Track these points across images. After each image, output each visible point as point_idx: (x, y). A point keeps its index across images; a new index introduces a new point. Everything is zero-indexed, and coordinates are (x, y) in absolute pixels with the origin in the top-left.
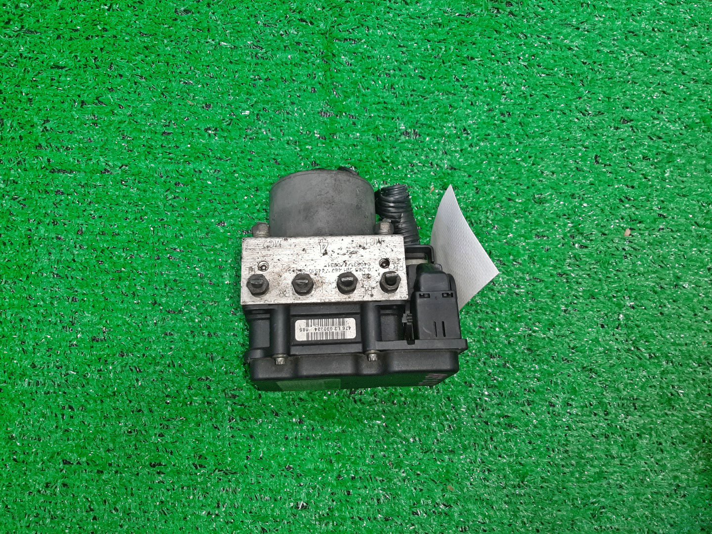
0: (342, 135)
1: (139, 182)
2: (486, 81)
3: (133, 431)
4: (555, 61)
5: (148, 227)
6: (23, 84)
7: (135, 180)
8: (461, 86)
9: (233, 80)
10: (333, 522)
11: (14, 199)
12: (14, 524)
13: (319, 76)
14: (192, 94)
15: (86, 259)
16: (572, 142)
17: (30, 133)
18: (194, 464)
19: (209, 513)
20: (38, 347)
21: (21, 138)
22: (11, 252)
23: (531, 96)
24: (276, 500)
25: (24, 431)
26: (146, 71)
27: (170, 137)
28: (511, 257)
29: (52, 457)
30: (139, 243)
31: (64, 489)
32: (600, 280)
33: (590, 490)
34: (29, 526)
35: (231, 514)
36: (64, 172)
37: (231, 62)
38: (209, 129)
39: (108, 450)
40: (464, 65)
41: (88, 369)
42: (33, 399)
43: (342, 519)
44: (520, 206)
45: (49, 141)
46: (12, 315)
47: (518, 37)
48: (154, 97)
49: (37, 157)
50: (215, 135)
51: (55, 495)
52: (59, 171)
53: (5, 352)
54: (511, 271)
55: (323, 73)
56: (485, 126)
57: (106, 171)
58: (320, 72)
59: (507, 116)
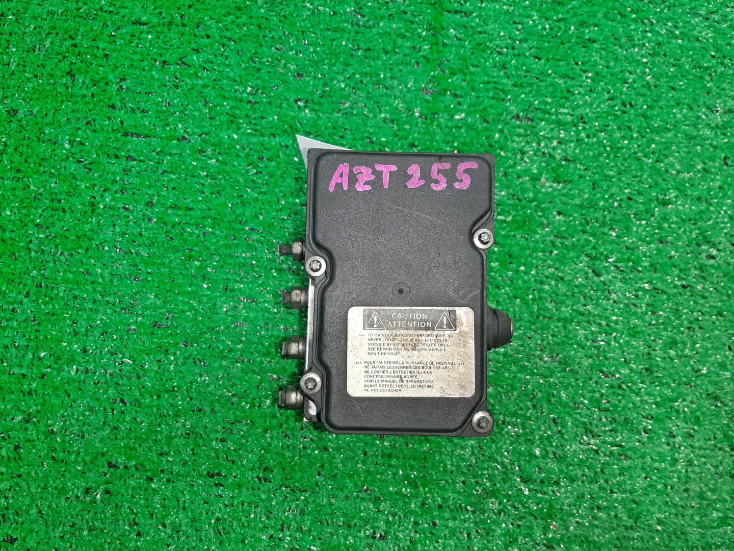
0: (446, 116)
1: (219, 153)
2: (607, 67)
3: (191, 434)
4: (682, 52)
5: (225, 203)
6: (100, 39)
7: (215, 151)
8: (581, 70)
9: (330, 49)
11: (80, 162)
12: (47, 533)
13: (425, 49)
14: (283, 61)
15: (154, 234)
16: (699, 141)
17: (104, 90)
18: (258, 477)
19: (271, 537)
20: (91, 330)
21: (93, 95)
22: (71, 220)
23: (655, 86)
24: (349, 526)
25: (66, 425)
26: (235, 33)
27: (257, 106)
28: (631, 264)
29: (96, 458)
30: (215, 220)
31: (106, 496)
32: (728, 296)
33: (712, 538)
34: (62, 537)
35: (296, 539)
36: (138, 136)
37: (328, 29)
38: (300, 100)
39: (161, 454)
40: (584, 47)
41: (147, 358)
42: (80, 389)
44: (641, 206)
45: (124, 101)
46: (65, 291)
47: (643, 23)
48: (242, 62)
49: (109, 119)
50: (306, 107)
51: (95, 503)
52: (132, 135)
53: (54, 333)
54: (630, 278)
55: (429, 46)
56: (605, 115)
57: (184, 138)
58: (427, 45)
59: (629, 106)
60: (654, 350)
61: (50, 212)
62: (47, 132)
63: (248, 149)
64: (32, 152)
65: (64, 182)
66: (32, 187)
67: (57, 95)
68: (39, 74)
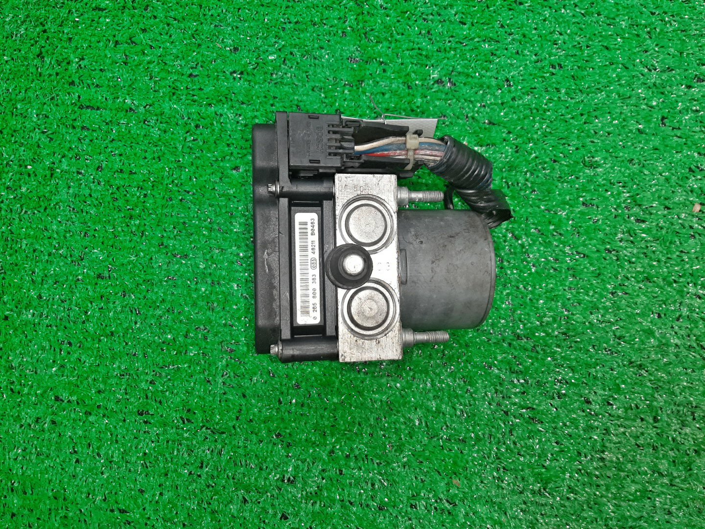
0: (371, 82)
1: (161, 123)
3: (125, 374)
4: (618, 10)
5: (164, 168)
6: (65, 24)
7: (157, 120)
8: (506, 32)
9: (262, 23)
10: (321, 502)
11: (43, 133)
13: (351, 20)
15: (101, 195)
16: (633, 101)
17: (66, 70)
18: (181, 418)
19: (191, 473)
20: (45, 279)
21: (57, 74)
22: (34, 183)
23: (587, 47)
24: (261, 469)
25: (23, 361)
26: (179, 13)
27: (196, 79)
28: (552, 227)
29: (45, 392)
30: (154, 183)
31: (53, 426)
33: (628, 511)
34: (16, 459)
35: (213, 477)
36: (92, 108)
37: (263, 5)
38: (235, 72)
39: (99, 392)
40: (510, 9)
41: (90, 305)
42: (35, 331)
43: (331, 500)
44: (566, 168)
45: (82, 78)
46: (27, 245)
48: (184, 39)
49: (69, 94)
50: (240, 78)
51: (43, 431)
52: (88, 107)
53: (16, 281)
54: (550, 242)
55: (355, 17)
56: (532, 77)
57: (131, 109)
58: (352, 15)
59: (557, 68)
60: (572, 314)
61: (18, 176)
62: (19, 107)
63: (186, 118)
64: (7, 125)
65: (31, 150)
66: (5, 155)
67: (28, 75)
68: (15, 57)
